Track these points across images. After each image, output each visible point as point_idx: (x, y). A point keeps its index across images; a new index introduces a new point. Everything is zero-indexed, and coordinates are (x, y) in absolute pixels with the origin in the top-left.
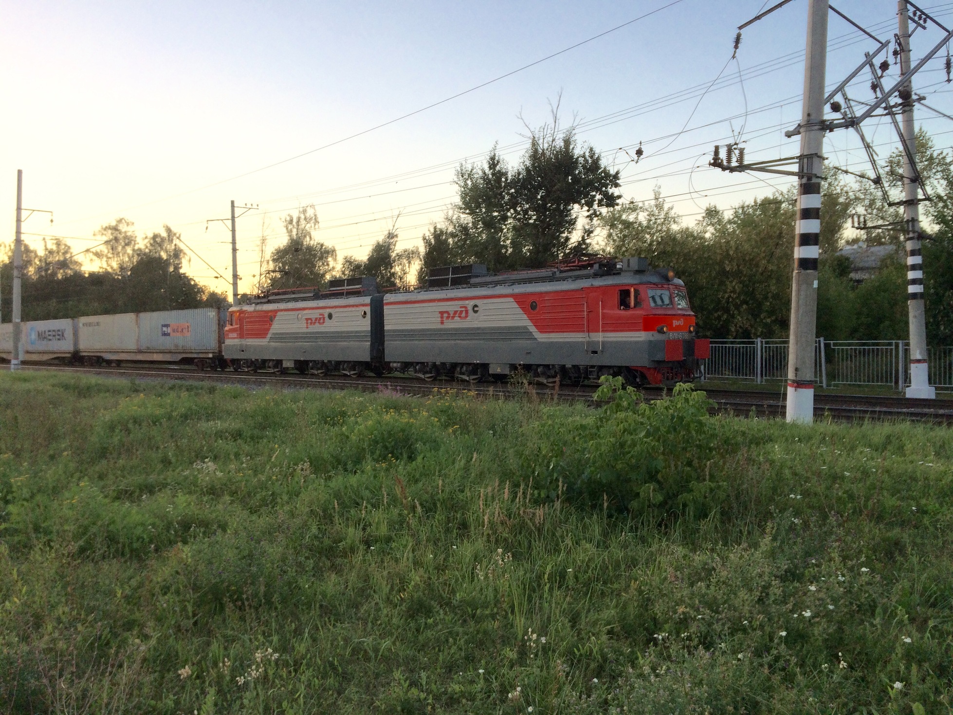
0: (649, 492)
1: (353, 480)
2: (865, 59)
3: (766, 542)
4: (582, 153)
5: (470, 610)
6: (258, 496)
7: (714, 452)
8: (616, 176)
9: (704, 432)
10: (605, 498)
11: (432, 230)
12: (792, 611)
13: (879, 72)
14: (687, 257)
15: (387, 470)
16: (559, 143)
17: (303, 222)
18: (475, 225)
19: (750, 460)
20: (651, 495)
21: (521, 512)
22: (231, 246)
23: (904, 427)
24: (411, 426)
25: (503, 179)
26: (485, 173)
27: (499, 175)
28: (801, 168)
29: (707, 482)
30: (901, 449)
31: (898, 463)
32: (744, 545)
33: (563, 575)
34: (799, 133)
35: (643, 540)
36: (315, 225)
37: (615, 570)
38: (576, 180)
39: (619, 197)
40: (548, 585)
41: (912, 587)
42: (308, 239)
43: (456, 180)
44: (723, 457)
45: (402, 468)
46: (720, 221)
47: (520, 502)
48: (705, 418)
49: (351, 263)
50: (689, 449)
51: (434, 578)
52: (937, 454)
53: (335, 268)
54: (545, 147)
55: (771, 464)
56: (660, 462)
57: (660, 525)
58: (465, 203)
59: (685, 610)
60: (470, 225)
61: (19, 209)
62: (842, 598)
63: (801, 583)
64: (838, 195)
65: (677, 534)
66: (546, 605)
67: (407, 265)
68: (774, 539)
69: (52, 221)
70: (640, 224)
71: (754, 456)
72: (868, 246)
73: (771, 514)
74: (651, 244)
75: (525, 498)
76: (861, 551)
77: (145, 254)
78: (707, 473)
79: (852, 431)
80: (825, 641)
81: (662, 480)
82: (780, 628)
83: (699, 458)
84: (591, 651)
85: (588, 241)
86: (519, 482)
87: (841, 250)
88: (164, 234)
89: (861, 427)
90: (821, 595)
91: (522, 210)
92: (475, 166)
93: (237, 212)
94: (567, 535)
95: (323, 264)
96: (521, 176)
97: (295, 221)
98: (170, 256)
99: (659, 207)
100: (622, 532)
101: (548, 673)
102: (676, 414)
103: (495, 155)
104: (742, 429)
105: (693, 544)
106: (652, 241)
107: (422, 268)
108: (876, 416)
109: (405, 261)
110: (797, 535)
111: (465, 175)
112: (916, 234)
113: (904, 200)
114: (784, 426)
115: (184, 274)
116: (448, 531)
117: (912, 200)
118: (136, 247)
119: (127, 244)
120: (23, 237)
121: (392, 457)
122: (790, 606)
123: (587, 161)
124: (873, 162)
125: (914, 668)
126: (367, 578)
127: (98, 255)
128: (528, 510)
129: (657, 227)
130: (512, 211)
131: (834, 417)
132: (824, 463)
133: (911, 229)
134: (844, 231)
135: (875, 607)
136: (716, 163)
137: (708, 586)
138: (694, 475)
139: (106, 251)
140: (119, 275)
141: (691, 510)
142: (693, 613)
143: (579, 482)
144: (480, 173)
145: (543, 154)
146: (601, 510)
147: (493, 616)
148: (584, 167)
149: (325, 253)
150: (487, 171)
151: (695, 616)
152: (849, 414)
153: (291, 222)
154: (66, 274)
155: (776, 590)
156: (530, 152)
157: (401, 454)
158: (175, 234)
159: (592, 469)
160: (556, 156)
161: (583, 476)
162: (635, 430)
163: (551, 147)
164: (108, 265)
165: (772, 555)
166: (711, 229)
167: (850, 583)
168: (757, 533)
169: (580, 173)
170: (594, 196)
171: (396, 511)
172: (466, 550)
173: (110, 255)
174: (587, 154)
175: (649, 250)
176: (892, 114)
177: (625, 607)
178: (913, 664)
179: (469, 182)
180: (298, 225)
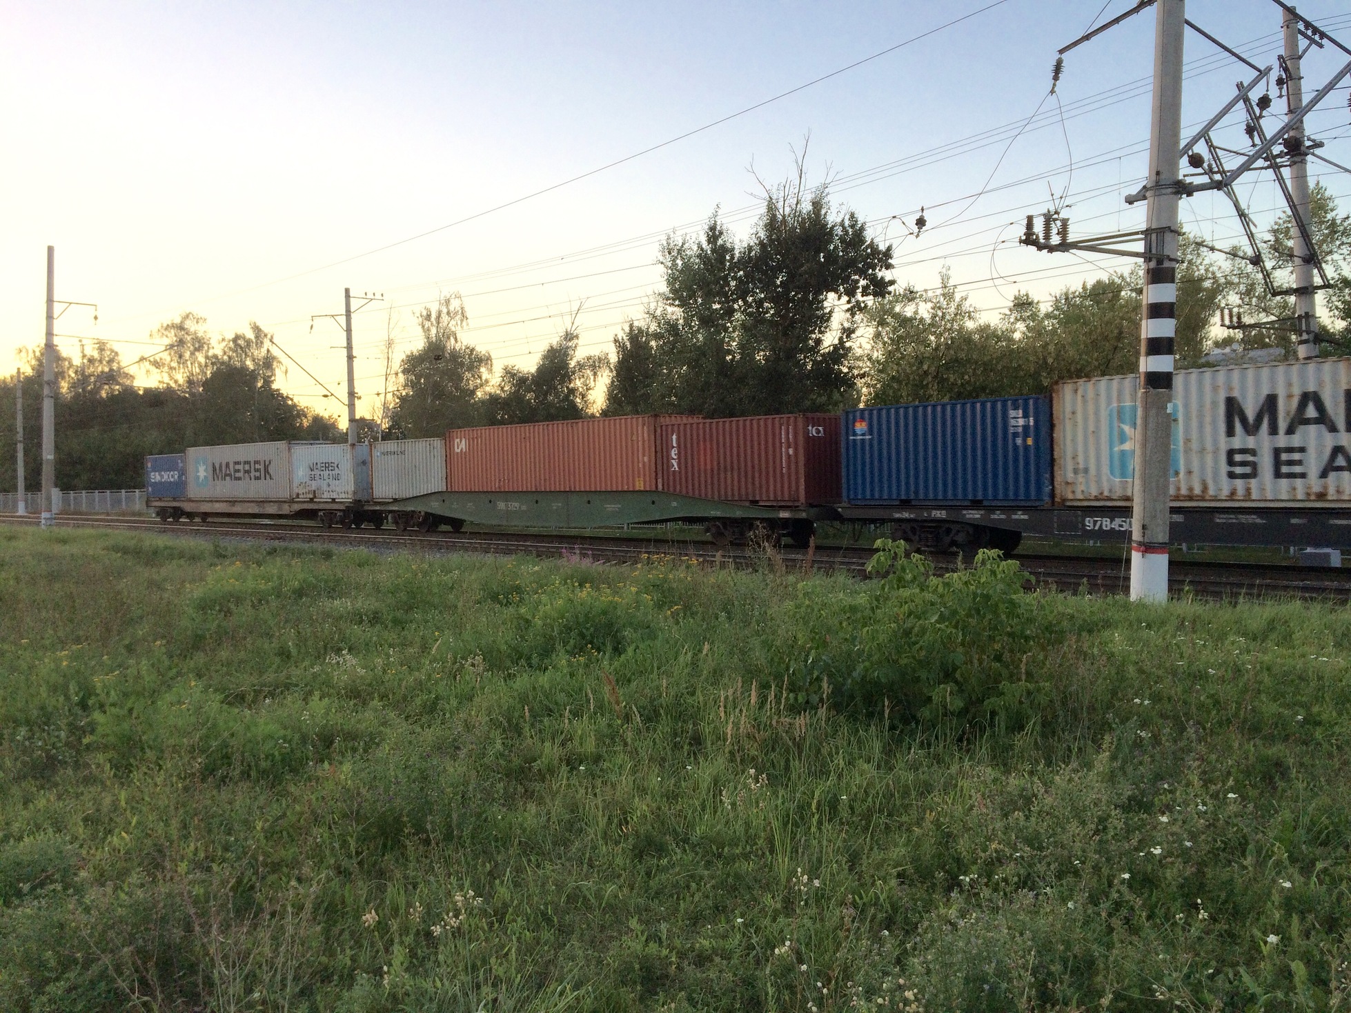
0: (945, 695)
1: (544, 680)
2: (1237, 92)
3: (1102, 760)
4: (839, 220)
5: (714, 847)
6: (418, 701)
7: (1032, 643)
8: (888, 254)
9: (1018, 616)
10: (886, 703)
11: (627, 329)
12: (1137, 849)
13: (1257, 110)
14: (988, 367)
15: (587, 666)
16: (806, 207)
17: (445, 318)
18: (687, 321)
19: (1081, 654)
20: (948, 700)
21: (774, 723)
22: (345, 352)
23: (1291, 608)
24: (615, 608)
25: (728, 258)
26: (702, 249)
27: (721, 252)
28: (1148, 247)
29: (1022, 683)
30: (1286, 639)
31: (1283, 657)
32: (1074, 764)
33: (834, 804)
34: (1144, 198)
35: (939, 760)
36: (462, 321)
37: (903, 798)
38: (831, 257)
39: (892, 282)
40: (816, 817)
41: (1296, 820)
42: (452, 340)
43: (661, 259)
44: (1043, 649)
45: (607, 664)
46: (1033, 317)
47: (771, 709)
48: (1020, 597)
49: (513, 375)
50: (997, 638)
51: (665, 808)
52: (1338, 645)
53: (491, 382)
54: (787, 212)
55: (1109, 658)
56: (959, 656)
57: (960, 740)
58: (674, 291)
59: (998, 847)
60: (681, 321)
61: (50, 301)
62: (1203, 833)
63: (1150, 814)
64: (1201, 279)
65: (983, 751)
66: (815, 842)
67: (592, 378)
68: (1114, 758)
69: (96, 318)
70: (922, 320)
71: (1085, 648)
72: (1244, 349)
73: (1109, 725)
74: (937, 349)
75: (778, 702)
76: (1229, 773)
77: (223, 363)
78: (1023, 671)
79: (1221, 613)
80: (1181, 886)
81: (962, 680)
82: (1123, 870)
83: (1011, 651)
84: (877, 898)
85: (848, 345)
86: (768, 682)
87: (1207, 354)
88: (250, 335)
89: (1235, 607)
90: (1175, 829)
91: (754, 300)
92: (688, 238)
93: (354, 304)
94: (837, 753)
95: (473, 376)
96: (753, 253)
97: (434, 316)
98: (258, 364)
99: (949, 296)
100: (910, 748)
101: (823, 926)
102: (979, 591)
103: (715, 224)
104: (1069, 611)
105: (1005, 765)
106: (938, 346)
107: (613, 382)
108: (1255, 591)
109: (589, 372)
110: (1145, 752)
111: (673, 251)
112: (1311, 337)
113: (1295, 286)
114: (1127, 606)
115: (278, 390)
116: (676, 747)
117: (1306, 288)
118: (210, 354)
119: (198, 349)
120: (56, 341)
121: (592, 648)
122: (1134, 842)
123: (847, 232)
124: (1251, 236)
125: (1295, 919)
126: (574, 808)
127: (157, 364)
128: (782, 719)
129: (945, 325)
130: (740, 302)
131: (1197, 593)
132: (1182, 657)
133: (1304, 328)
134: (1211, 328)
135: (1247, 843)
136: (1029, 239)
137: (1027, 818)
138: (1005, 672)
139: (168, 359)
140: (185, 392)
141: (1001, 719)
142: (1008, 851)
143: (850, 681)
144: (695, 248)
145: (784, 221)
146: (881, 719)
147: (746, 856)
148: (842, 240)
149: (477, 361)
150: (705, 245)
151: (1011, 855)
152: (1217, 589)
153: (428, 317)
154: (113, 390)
155: (1117, 822)
156: (765, 220)
157: (604, 644)
158: (266, 335)
159: (867, 664)
160: (802, 224)
161: (855, 674)
162: (924, 613)
163: (796, 213)
164: (171, 378)
165: (1111, 778)
166: (1021, 326)
167: (1215, 813)
168: (1090, 749)
169: (836, 248)
170: (857, 281)
171: (603, 722)
172: (704, 772)
173: (174, 364)
174: (847, 223)
175: (935, 357)
176: (1276, 167)
177: (917, 846)
178: (1294, 915)
179: (679, 262)
180: (438, 323)
